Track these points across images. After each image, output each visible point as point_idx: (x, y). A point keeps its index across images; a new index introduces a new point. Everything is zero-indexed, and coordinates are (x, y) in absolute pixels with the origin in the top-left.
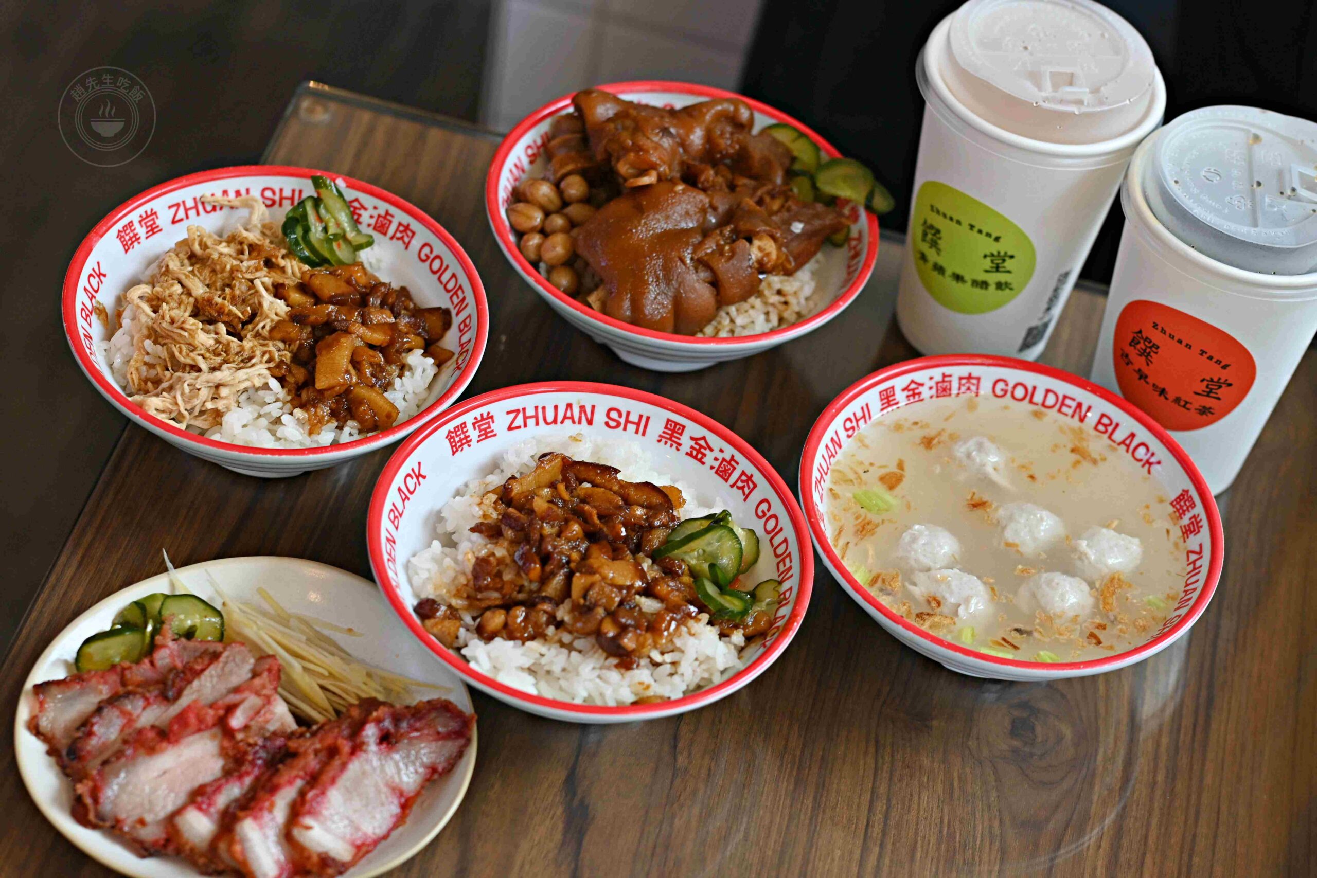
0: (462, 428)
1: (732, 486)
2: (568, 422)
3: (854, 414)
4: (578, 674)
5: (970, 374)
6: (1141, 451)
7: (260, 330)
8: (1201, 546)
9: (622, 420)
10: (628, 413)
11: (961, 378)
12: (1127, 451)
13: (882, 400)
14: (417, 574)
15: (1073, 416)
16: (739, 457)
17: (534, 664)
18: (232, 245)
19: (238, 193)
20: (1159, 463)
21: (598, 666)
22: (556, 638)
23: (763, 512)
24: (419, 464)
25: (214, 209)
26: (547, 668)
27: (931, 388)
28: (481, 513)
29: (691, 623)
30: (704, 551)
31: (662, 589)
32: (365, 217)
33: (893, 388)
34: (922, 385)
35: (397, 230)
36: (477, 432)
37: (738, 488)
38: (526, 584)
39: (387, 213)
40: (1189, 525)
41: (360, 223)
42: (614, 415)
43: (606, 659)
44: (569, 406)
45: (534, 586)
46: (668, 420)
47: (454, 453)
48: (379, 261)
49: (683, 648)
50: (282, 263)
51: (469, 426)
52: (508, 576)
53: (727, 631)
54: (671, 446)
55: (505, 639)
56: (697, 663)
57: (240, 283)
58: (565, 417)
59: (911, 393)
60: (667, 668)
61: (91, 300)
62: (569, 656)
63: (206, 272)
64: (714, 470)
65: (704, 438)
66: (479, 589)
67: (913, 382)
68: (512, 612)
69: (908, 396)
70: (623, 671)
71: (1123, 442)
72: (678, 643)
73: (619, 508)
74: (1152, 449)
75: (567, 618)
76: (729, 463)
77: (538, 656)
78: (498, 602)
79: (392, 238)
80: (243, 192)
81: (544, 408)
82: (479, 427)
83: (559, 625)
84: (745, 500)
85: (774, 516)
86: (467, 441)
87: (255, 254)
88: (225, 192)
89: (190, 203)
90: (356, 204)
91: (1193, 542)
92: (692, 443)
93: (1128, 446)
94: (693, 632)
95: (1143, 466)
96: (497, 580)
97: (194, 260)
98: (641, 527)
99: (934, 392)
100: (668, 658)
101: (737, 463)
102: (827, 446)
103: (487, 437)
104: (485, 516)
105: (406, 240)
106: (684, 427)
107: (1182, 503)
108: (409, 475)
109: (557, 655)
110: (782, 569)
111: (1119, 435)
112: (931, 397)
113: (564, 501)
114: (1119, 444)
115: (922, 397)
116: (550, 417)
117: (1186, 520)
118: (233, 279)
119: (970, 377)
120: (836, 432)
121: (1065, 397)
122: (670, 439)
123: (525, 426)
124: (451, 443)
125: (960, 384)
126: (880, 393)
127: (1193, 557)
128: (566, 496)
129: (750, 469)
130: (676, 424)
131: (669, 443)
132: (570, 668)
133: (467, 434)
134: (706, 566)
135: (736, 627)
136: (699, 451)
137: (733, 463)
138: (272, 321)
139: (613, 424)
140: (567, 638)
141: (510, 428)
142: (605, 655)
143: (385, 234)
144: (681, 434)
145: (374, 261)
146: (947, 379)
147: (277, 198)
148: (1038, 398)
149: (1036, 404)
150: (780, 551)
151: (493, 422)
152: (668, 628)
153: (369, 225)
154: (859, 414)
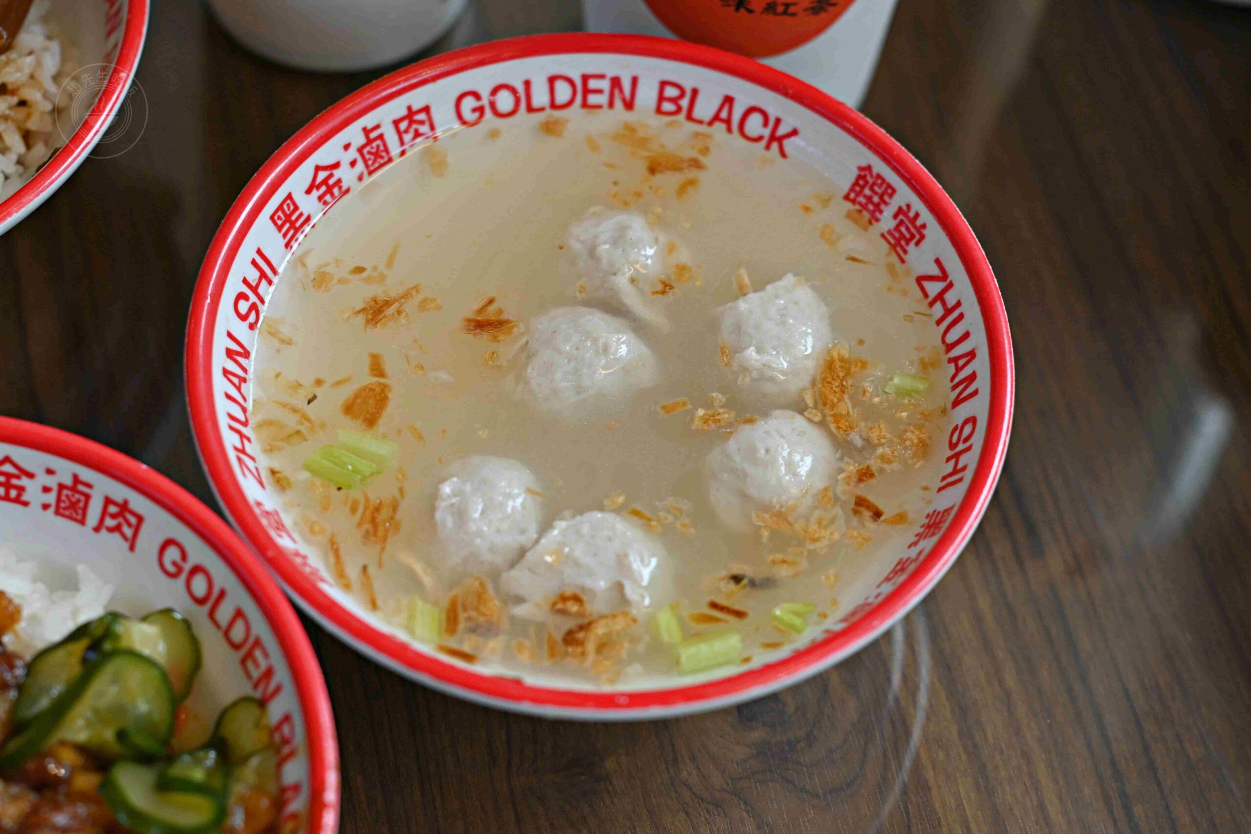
1: (97, 529)
3: (245, 281)
5: (409, 108)
6: (754, 125)
8: (940, 262)
11: (396, 123)
12: (729, 130)
13: (279, 228)
15: (611, 104)
16: (86, 474)
20: (794, 132)
23: (174, 563)
27: (353, 164)
33: (289, 197)
34: (337, 165)
37: (111, 530)
40: (897, 228)
59: (323, 189)
64: (51, 510)
65: (7, 460)
67: (318, 168)
69: (320, 198)
71: (716, 118)
74: (773, 115)
76: (73, 489)
84: (132, 548)
85: (197, 569)
91: (920, 259)
93: (728, 122)
95: (768, 147)
99: (360, 166)
101: (89, 486)
102: (226, 372)
107: (867, 192)
110: (256, 674)
111: (705, 108)
112: (360, 178)
114: (711, 123)
115: (345, 186)
117: (887, 221)
119: (411, 114)
120: (230, 335)
121: (585, 78)
125: (400, 134)
126: (272, 218)
127: (933, 289)
129: (120, 492)
137: (81, 488)
146: (373, 135)
148: (540, 97)
149: (542, 109)
150: (238, 632)
154: (253, 275)
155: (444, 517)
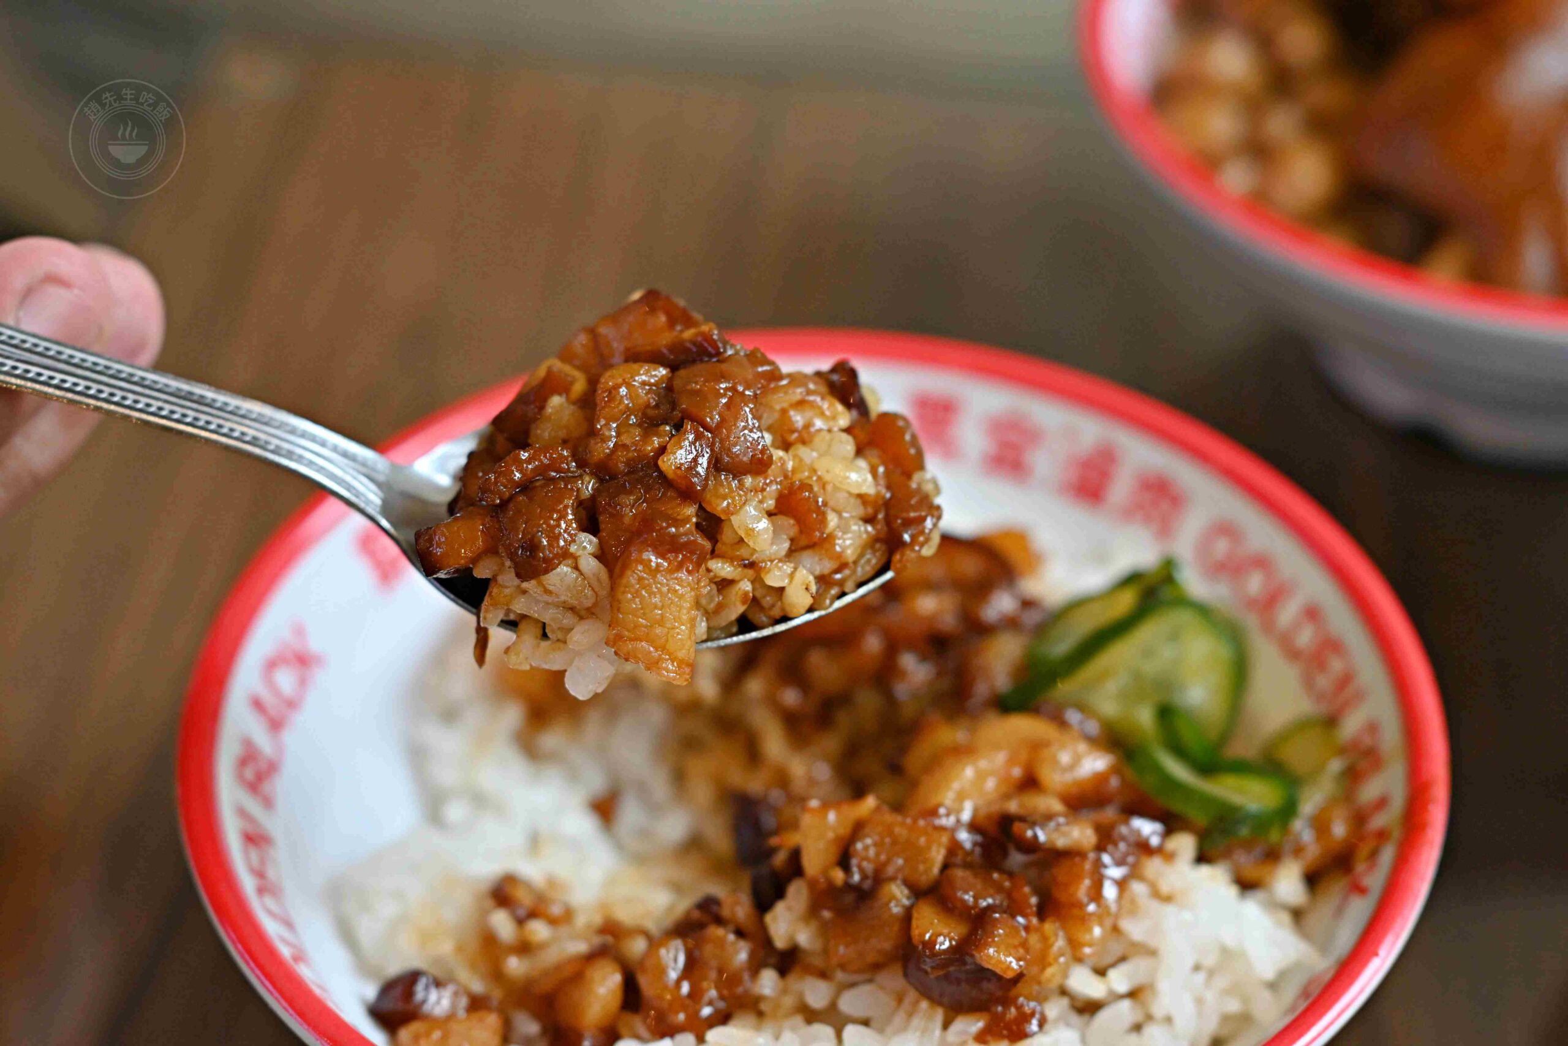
29: (1153, 866)
43: (948, 1022)
49: (1152, 943)
53: (1254, 871)
56: (1201, 976)
72: (1135, 929)
94: (1165, 888)
100: (1118, 980)
134: (1145, 717)
140: (817, 993)
142: (942, 1016)
152: (1097, 894)
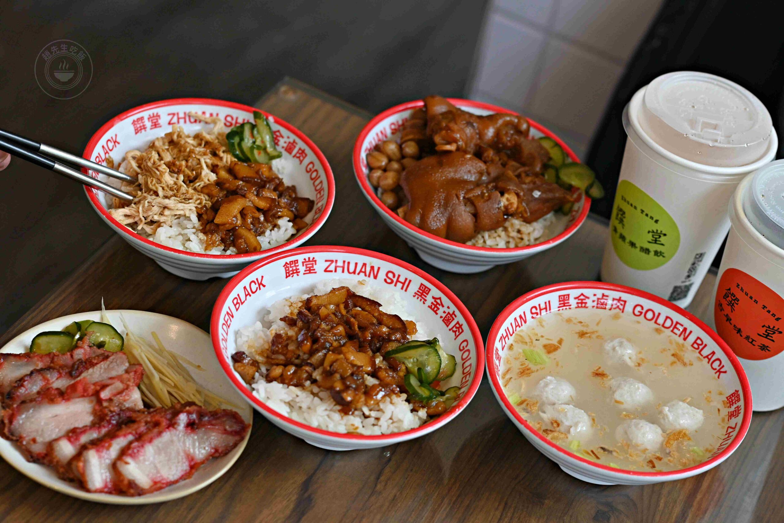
0: (295, 263)
1: (450, 330)
2: (362, 274)
3: (539, 305)
4: (315, 411)
5: (620, 298)
6: (716, 365)
7: (197, 187)
8: (736, 424)
9: (395, 280)
10: (399, 276)
11: (614, 299)
12: (708, 362)
13: (560, 301)
14: (241, 337)
15: (680, 336)
16: (457, 313)
17: (292, 401)
18: (196, 140)
19: (211, 115)
20: (725, 372)
21: (329, 409)
22: (310, 389)
23: (463, 347)
24: (262, 277)
25: (195, 121)
26: (298, 405)
27: (594, 301)
28: (289, 311)
29: (394, 397)
30: (417, 360)
31: (382, 374)
32: (282, 142)
33: (569, 295)
34: (588, 298)
35: (298, 152)
36: (304, 268)
37: (453, 331)
38: (301, 354)
39: (294, 141)
40: (733, 412)
41: (278, 145)
42: (390, 275)
43: (335, 405)
44: (365, 265)
45: (306, 356)
46: (422, 284)
47: (287, 277)
48: (283, 168)
49: (384, 410)
50: (222, 154)
51: (300, 263)
52: (291, 347)
53: (417, 408)
54: (421, 300)
55: (279, 383)
56: (391, 421)
57: (193, 160)
58: (361, 271)
59: (580, 301)
60: (372, 420)
61: (105, 154)
62: (313, 400)
63: (176, 151)
64: (442, 319)
65: (440, 298)
66: (273, 352)
67: (582, 294)
68: (287, 368)
69: (578, 303)
70: (343, 414)
71: (707, 357)
72: (382, 406)
73: (373, 324)
74: (723, 363)
75: (318, 378)
76: (451, 315)
77: (295, 396)
78: (281, 362)
79: (294, 156)
80: (215, 115)
81: (349, 263)
82: (306, 265)
83: (314, 381)
84: (455, 339)
85: (469, 350)
86: (297, 272)
87: (207, 146)
88: (204, 113)
89: (181, 115)
90: (278, 134)
91: (733, 422)
92: (433, 300)
93: (709, 360)
94: (393, 402)
95: (716, 373)
96: (285, 349)
97: (171, 144)
98: (384, 338)
99: (595, 304)
100: (373, 414)
101: (456, 316)
102: (515, 318)
103: (310, 273)
104: (292, 313)
105: (301, 158)
106: (430, 290)
107: (733, 398)
108: (253, 281)
109: (306, 397)
110: (464, 381)
111: (706, 352)
112: (593, 307)
113: (342, 315)
114: (704, 357)
115: (587, 305)
116: (352, 269)
117: (733, 409)
118: (189, 157)
119: (619, 300)
120: (524, 312)
121: (677, 323)
122: (421, 296)
123: (336, 271)
124: (286, 270)
125: (613, 303)
126: (560, 296)
127: (730, 430)
128: (344, 312)
129: (462, 321)
130: (426, 287)
131: (420, 298)
132: (312, 407)
133: (298, 268)
134: (416, 369)
135: (423, 407)
136: (436, 306)
137: (453, 316)
138: (205, 183)
139: (389, 281)
140: (316, 389)
141: (326, 271)
142: (334, 403)
143: (290, 153)
144: (427, 294)
145: (280, 168)
146: (605, 298)
147: (234, 122)
148: (661, 320)
149: (659, 325)
150: (466, 371)
151: (316, 264)
152: (377, 395)
153: (283, 147)
154: (543, 306)
155: (542, 383)
